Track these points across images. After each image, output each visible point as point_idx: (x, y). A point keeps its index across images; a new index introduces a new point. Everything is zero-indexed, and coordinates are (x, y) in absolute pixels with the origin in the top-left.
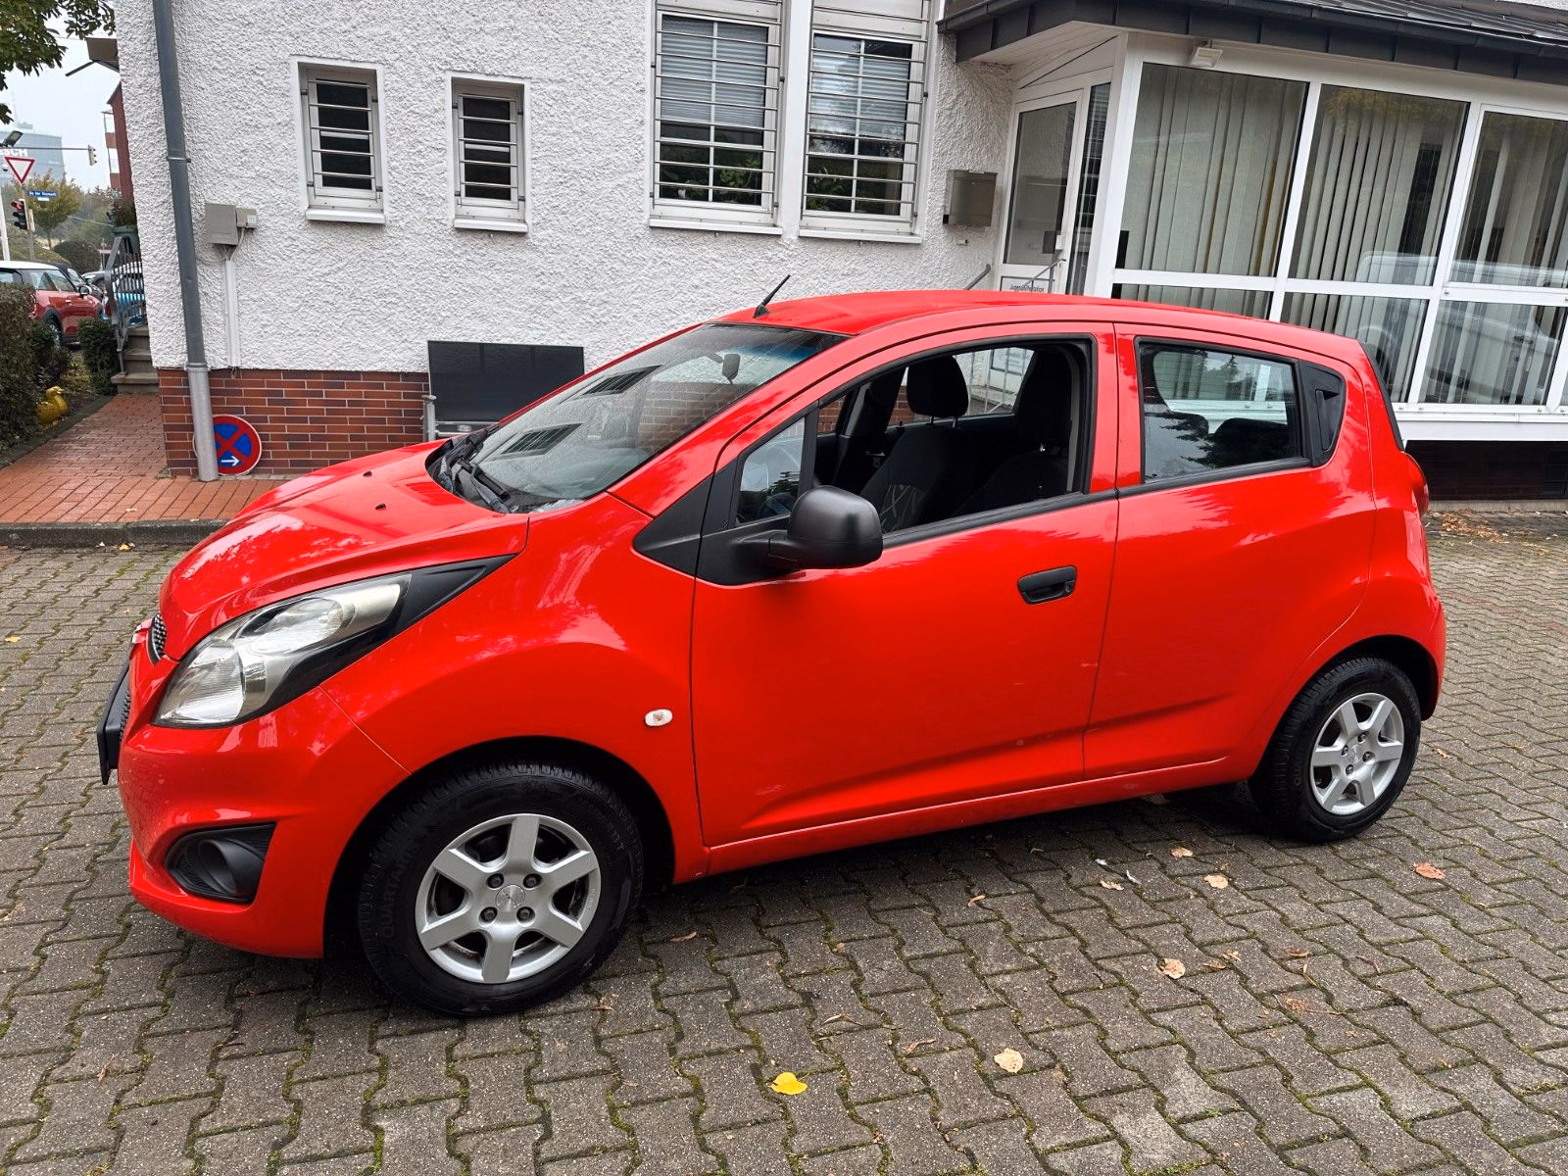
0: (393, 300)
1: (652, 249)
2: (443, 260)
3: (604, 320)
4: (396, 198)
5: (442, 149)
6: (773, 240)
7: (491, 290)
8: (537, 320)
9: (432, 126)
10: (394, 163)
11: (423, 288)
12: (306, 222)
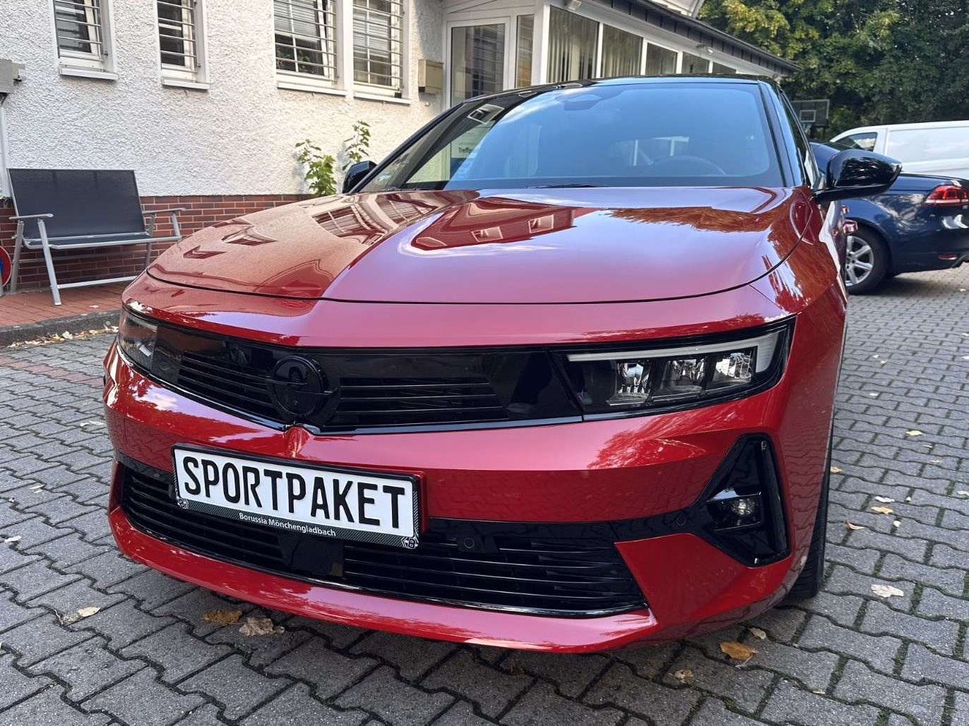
0: (123, 140)
1: (279, 102)
2: (156, 109)
3: (254, 152)
4: (122, 60)
5: (150, 25)
6: (341, 99)
7: (186, 132)
8: (215, 154)
9: (144, 7)
10: (120, 33)
11: (143, 131)
12: (59, 77)
